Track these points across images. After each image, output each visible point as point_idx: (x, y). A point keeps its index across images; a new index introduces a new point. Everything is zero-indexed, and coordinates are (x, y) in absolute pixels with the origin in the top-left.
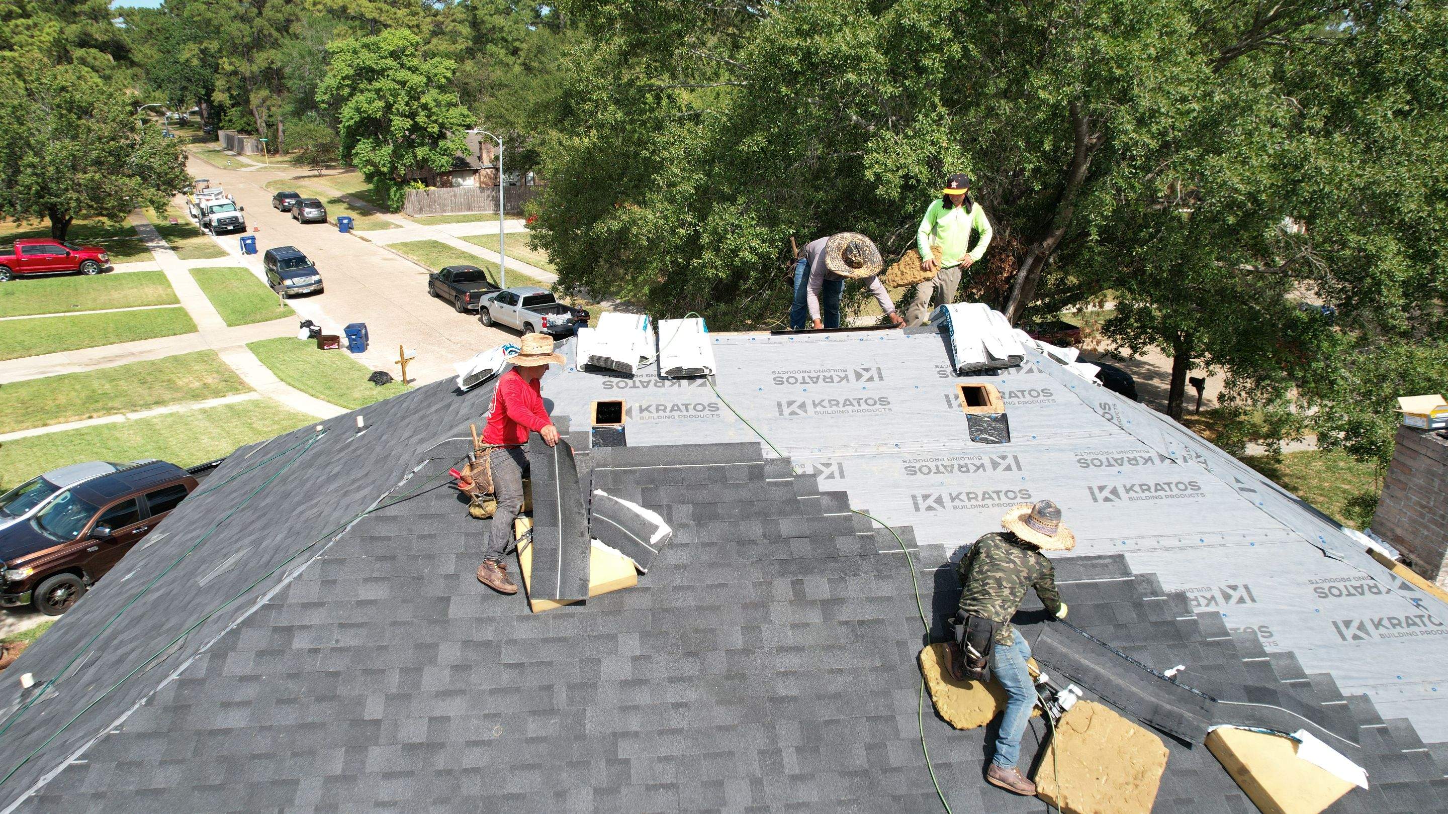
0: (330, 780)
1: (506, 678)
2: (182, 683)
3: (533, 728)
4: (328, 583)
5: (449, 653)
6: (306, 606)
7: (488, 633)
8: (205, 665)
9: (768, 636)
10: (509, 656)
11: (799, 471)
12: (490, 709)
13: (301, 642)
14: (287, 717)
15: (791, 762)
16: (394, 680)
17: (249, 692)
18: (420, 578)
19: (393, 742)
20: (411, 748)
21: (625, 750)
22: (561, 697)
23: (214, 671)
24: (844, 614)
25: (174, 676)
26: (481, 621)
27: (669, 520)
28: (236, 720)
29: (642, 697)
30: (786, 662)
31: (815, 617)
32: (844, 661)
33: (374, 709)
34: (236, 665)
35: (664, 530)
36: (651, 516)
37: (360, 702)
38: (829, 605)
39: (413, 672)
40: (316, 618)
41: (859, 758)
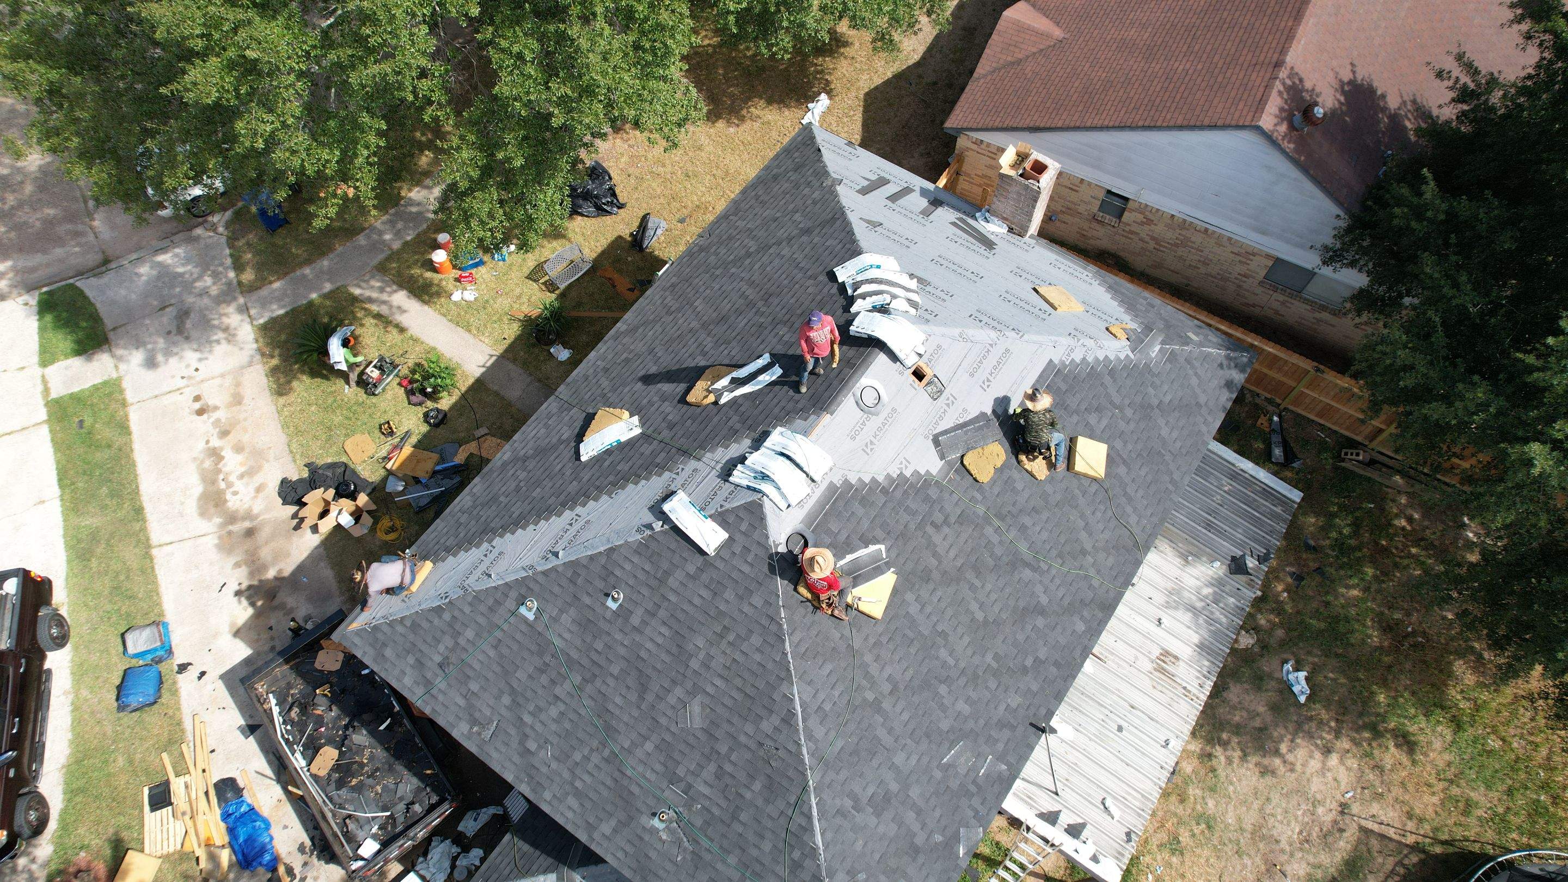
0: (883, 725)
1: (891, 646)
2: (812, 755)
3: (913, 650)
4: (810, 683)
5: (868, 658)
6: (814, 696)
7: (872, 640)
8: (810, 744)
9: (940, 550)
10: (884, 639)
11: (895, 476)
12: (897, 658)
13: (827, 707)
14: (852, 726)
15: (977, 583)
16: (864, 683)
17: (833, 734)
18: (834, 649)
19: (884, 697)
20: (891, 693)
21: (939, 629)
22: (911, 634)
23: (816, 741)
24: (952, 519)
25: (806, 756)
26: (866, 639)
27: (878, 542)
28: (840, 744)
29: (928, 609)
30: (952, 554)
31: (946, 530)
32: (964, 536)
33: (870, 696)
34: (819, 732)
35: (883, 547)
36: (872, 548)
37: (865, 700)
38: (946, 522)
39: (867, 675)
40: (821, 696)
41: (991, 562)
